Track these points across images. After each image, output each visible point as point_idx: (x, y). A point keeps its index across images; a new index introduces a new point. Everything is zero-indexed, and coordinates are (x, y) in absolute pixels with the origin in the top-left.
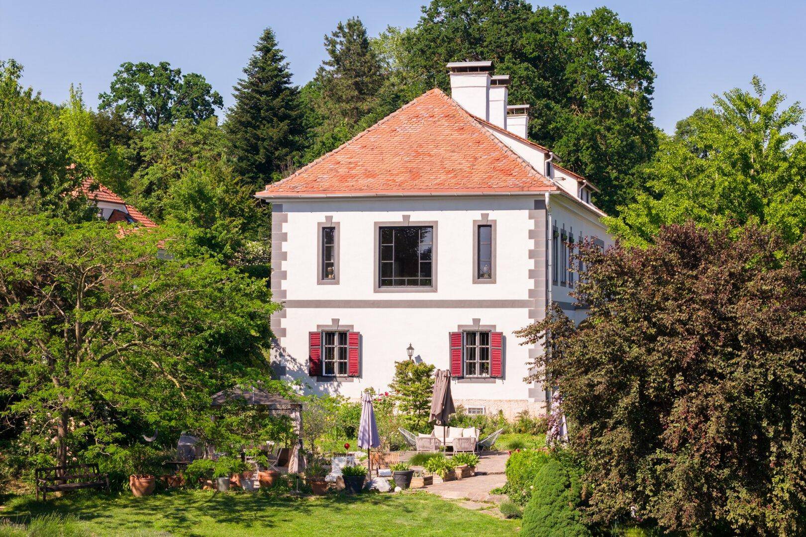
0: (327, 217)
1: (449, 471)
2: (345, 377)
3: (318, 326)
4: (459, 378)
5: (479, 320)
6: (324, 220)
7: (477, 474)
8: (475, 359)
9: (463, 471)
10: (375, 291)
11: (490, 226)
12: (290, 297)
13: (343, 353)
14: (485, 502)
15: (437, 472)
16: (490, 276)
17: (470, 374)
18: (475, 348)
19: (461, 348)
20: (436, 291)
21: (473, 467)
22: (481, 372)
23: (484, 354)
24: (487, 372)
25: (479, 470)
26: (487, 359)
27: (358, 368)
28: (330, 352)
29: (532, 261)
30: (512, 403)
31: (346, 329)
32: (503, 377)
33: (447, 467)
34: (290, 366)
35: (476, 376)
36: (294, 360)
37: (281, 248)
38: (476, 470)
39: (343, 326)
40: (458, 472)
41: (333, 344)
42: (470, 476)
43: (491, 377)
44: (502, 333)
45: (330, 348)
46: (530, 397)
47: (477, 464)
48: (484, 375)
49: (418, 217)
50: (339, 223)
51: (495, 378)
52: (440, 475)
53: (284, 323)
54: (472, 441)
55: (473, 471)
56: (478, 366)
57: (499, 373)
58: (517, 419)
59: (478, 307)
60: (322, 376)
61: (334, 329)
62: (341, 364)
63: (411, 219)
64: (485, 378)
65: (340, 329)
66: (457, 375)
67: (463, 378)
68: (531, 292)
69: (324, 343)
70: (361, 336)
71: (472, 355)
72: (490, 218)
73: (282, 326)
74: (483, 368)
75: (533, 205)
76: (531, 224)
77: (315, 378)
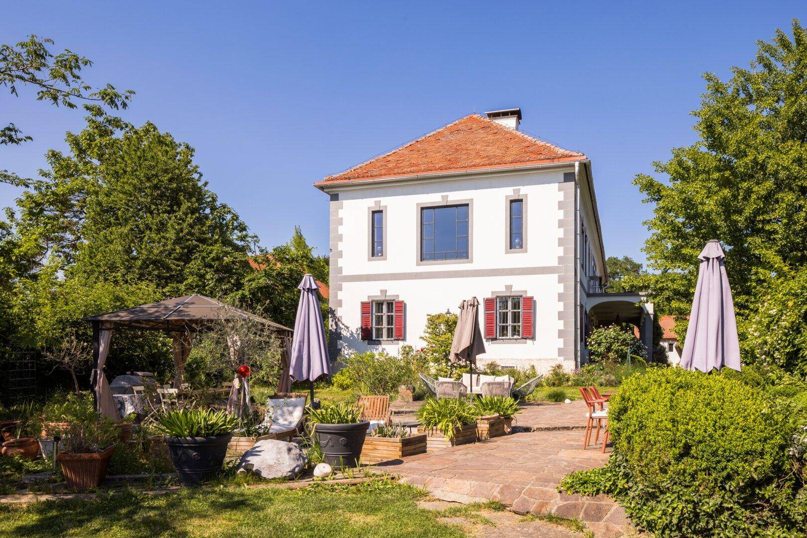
0: (375, 202)
1: (465, 424)
2: (391, 340)
3: (369, 297)
4: (493, 339)
5: (511, 286)
6: (373, 205)
7: (515, 430)
8: (507, 323)
9: (491, 425)
10: (418, 265)
11: (521, 201)
12: (345, 273)
13: (390, 320)
14: (550, 518)
15: (439, 426)
16: (521, 247)
17: (503, 336)
18: (507, 313)
19: (495, 312)
20: (471, 262)
21: (508, 419)
22: (513, 335)
23: (516, 317)
24: (519, 335)
25: (520, 424)
26: (519, 322)
27: (403, 333)
28: (379, 320)
29: (562, 230)
30: (542, 361)
31: (393, 298)
32: (533, 338)
33: (460, 418)
34: (344, 333)
35: (508, 337)
36: (347, 328)
37: (337, 231)
38: (513, 423)
39: (389, 296)
40: (483, 427)
41: (382, 312)
42: (504, 434)
43: (522, 338)
44: (533, 297)
45: (379, 316)
46: (559, 355)
47: (516, 415)
48: (516, 337)
49: (456, 197)
50: (386, 207)
51: (526, 339)
52: (445, 431)
53: (341, 295)
54: (506, 386)
55: (509, 425)
56: (510, 329)
57: (529, 334)
58: (551, 372)
59: (510, 275)
60: (372, 339)
61: (383, 298)
62: (388, 329)
63: (449, 199)
64: (516, 339)
65: (387, 298)
66: (491, 337)
67: (496, 339)
68: (560, 259)
69: (374, 312)
70: (405, 305)
71: (504, 318)
72: (522, 192)
73: (339, 298)
74: (515, 331)
75: (562, 178)
76: (560, 196)
77: (366, 342)
